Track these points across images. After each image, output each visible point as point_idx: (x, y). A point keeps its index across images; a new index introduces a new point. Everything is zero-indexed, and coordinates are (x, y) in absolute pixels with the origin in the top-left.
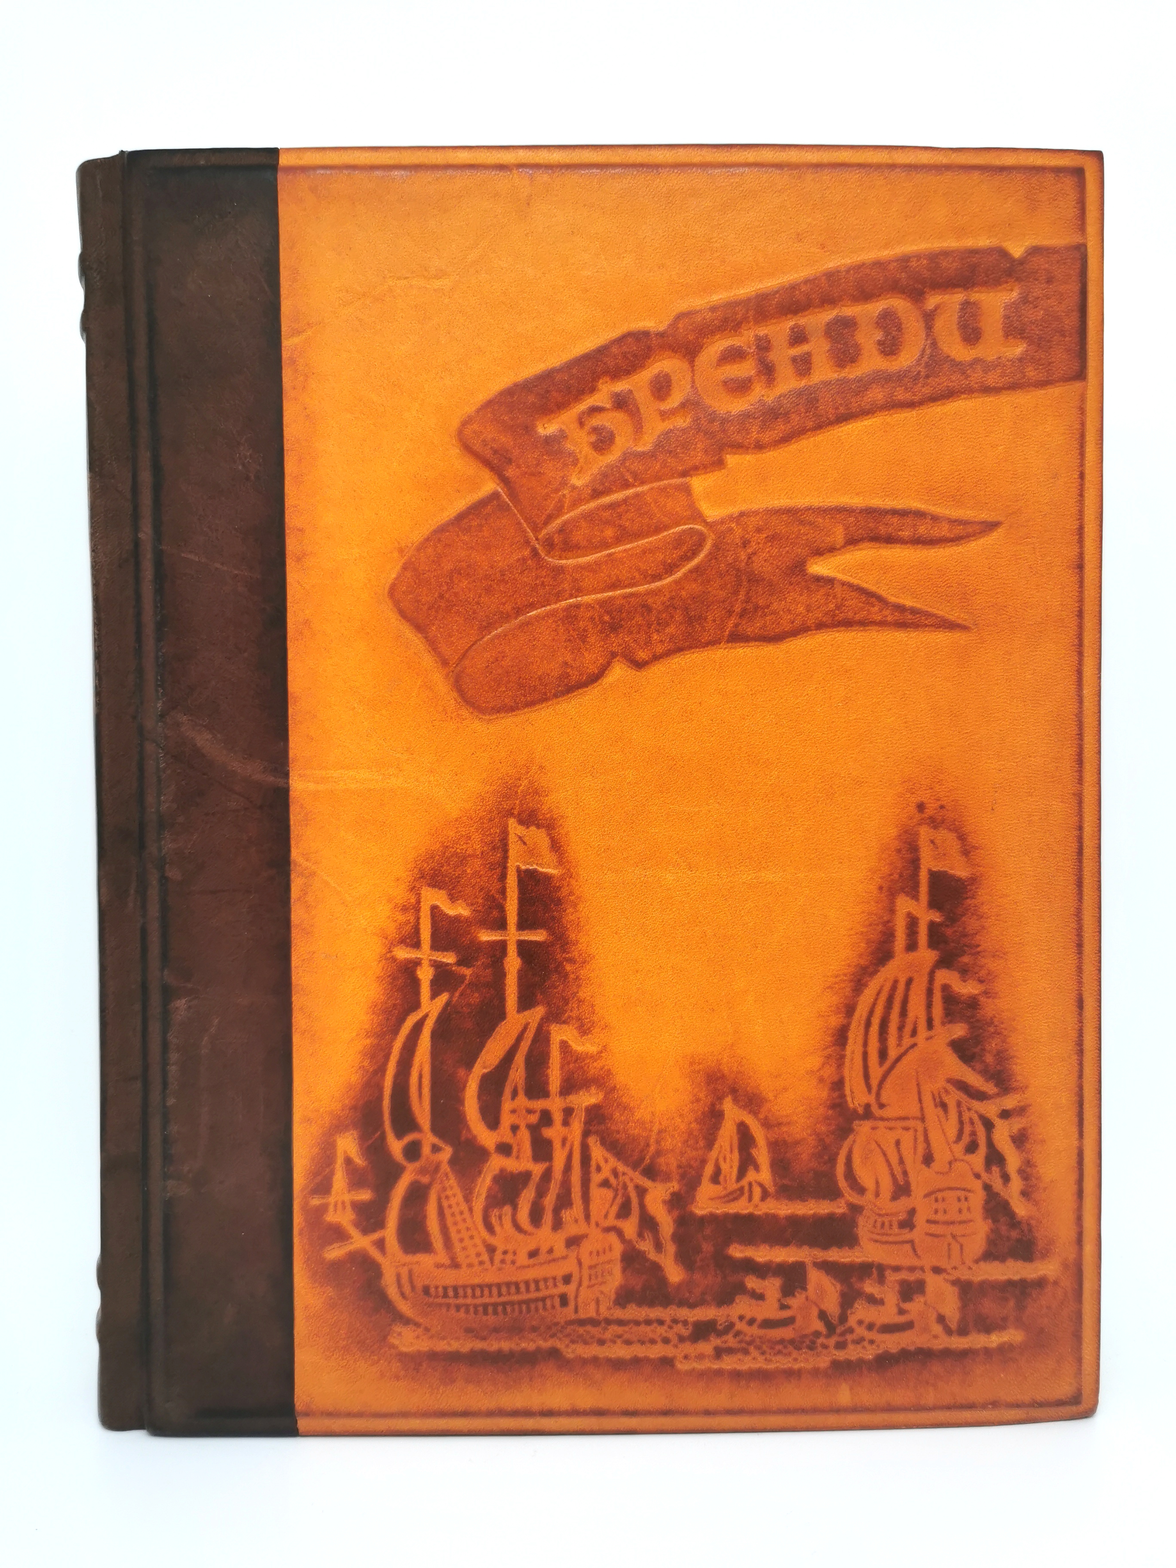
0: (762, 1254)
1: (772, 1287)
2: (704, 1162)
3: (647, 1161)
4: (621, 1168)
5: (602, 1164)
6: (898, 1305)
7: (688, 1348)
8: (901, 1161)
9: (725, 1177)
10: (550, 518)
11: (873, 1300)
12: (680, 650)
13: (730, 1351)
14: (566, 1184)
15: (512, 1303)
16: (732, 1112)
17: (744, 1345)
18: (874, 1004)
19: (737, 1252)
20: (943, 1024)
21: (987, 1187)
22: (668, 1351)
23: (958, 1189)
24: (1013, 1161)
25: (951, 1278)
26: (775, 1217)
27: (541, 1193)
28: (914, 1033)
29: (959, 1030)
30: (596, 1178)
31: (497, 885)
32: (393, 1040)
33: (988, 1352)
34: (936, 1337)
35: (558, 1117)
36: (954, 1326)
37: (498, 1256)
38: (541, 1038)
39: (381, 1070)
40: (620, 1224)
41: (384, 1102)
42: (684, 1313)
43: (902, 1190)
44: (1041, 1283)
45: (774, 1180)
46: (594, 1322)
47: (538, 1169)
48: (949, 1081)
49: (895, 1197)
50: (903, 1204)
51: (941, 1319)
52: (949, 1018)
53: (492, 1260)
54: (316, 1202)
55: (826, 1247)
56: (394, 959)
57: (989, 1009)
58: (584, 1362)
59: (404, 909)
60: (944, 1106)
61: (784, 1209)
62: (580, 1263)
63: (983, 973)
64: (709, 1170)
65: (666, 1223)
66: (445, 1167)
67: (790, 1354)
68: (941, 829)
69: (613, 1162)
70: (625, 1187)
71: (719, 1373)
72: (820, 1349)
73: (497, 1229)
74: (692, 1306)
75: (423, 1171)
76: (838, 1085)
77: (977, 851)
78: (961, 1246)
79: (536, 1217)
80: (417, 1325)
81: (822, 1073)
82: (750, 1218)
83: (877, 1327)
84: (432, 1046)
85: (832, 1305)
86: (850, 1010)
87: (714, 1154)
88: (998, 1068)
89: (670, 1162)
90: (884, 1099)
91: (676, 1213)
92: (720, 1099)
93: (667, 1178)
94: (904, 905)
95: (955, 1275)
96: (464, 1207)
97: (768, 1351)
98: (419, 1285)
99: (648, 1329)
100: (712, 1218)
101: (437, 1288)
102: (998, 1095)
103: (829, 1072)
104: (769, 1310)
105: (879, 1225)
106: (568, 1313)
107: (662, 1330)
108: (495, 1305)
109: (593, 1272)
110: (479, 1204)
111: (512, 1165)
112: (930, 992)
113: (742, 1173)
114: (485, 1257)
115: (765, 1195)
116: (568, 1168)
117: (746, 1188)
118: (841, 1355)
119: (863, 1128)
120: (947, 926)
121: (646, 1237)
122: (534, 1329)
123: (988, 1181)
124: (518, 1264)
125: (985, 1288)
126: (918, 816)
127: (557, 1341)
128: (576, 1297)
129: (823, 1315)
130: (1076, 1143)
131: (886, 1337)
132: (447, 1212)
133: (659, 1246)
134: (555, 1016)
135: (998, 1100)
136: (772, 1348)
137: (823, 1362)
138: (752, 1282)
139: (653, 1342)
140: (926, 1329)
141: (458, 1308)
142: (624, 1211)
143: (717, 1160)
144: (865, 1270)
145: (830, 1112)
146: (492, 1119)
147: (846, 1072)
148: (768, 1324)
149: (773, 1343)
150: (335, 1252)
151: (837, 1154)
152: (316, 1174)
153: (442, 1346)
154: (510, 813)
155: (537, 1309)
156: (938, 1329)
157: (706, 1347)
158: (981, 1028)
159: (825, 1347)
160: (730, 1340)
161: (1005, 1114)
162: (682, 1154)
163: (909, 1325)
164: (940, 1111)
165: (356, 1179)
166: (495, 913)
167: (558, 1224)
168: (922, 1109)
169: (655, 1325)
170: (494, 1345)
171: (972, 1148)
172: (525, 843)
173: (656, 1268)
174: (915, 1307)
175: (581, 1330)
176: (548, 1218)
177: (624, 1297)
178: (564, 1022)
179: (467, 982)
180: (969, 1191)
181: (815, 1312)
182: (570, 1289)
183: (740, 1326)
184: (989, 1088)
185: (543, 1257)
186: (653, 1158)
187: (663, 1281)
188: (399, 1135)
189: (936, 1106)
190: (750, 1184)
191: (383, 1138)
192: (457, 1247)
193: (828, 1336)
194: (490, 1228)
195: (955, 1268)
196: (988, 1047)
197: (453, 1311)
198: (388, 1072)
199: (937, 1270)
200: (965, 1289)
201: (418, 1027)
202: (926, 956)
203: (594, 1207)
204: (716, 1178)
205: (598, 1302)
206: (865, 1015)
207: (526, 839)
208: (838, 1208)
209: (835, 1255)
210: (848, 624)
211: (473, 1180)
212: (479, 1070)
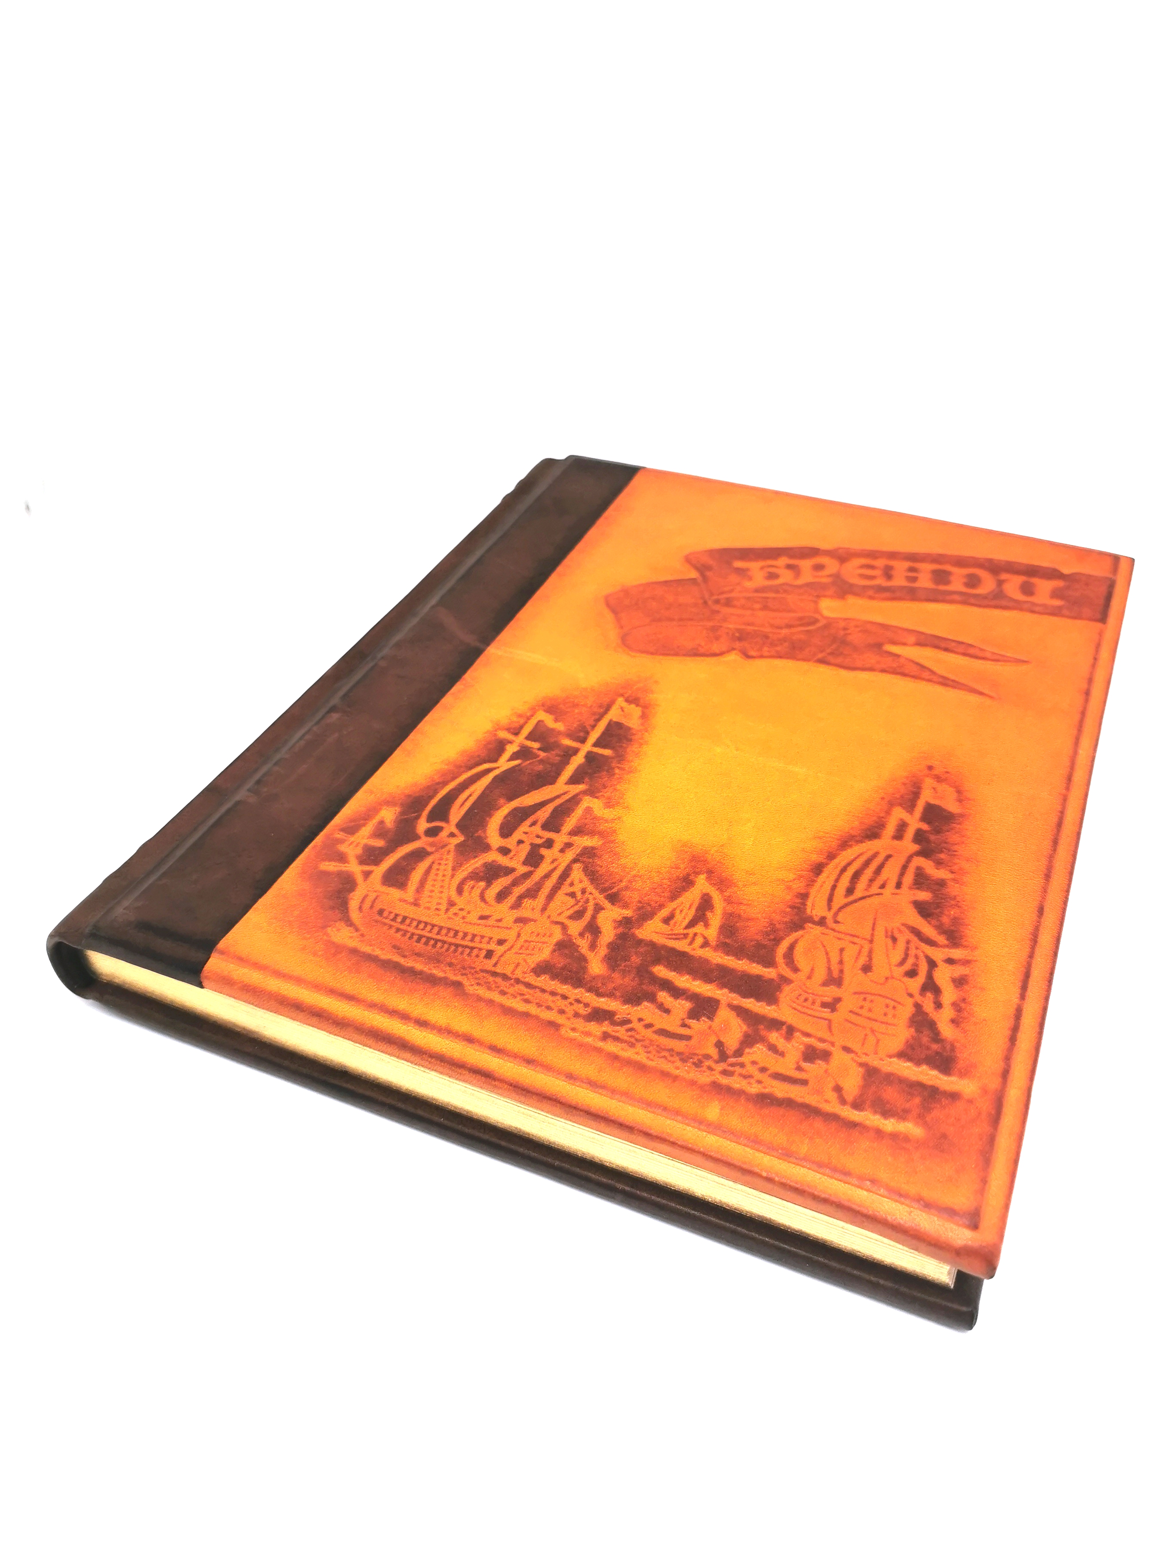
0: (683, 981)
1: (681, 1007)
2: (661, 906)
3: (615, 890)
4: (590, 888)
5: (576, 882)
6: (798, 1063)
7: (580, 1024)
8: (841, 962)
9: (676, 923)
10: (722, 593)
11: (773, 1048)
12: (781, 657)
13: (617, 1039)
14: (538, 886)
15: (444, 942)
16: (702, 884)
17: (633, 1040)
18: (853, 861)
19: (661, 971)
20: (910, 888)
21: (918, 1006)
22: (560, 1020)
23: (887, 998)
24: (949, 995)
25: (860, 1060)
26: (707, 961)
27: (515, 883)
28: (883, 886)
29: (924, 896)
30: (566, 889)
31: (592, 723)
32: (464, 772)
33: (879, 1133)
34: (827, 1101)
35: (558, 846)
36: (849, 1098)
37: (454, 910)
38: (575, 801)
39: (445, 783)
40: (568, 922)
41: (432, 801)
42: (589, 997)
43: (835, 980)
44: (954, 1096)
45: (718, 938)
46: (505, 977)
47: (522, 869)
48: (903, 925)
49: (825, 984)
50: (832, 992)
51: (838, 1089)
52: (917, 886)
53: (447, 910)
54: (340, 835)
55: (744, 996)
56: (495, 735)
57: (953, 889)
58: (479, 999)
59: (520, 716)
60: (894, 940)
61: (718, 958)
62: (519, 935)
63: (955, 868)
64: (664, 913)
65: (608, 933)
66: (452, 847)
67: (673, 1062)
68: (944, 783)
69: (586, 883)
70: (587, 901)
71: (599, 1050)
72: (704, 1068)
73: (466, 893)
74: (599, 995)
75: (432, 844)
76: (804, 896)
77: (969, 802)
78: (878, 1041)
79: (501, 896)
80: (357, 930)
81: (791, 884)
82: (683, 954)
83: (769, 1072)
84: (490, 783)
85: (732, 1041)
86: (831, 856)
87: (673, 905)
88: (952, 928)
89: (632, 897)
90: (840, 918)
91: (620, 930)
92: (697, 874)
93: (625, 906)
94: (899, 813)
95: (864, 1059)
96: (449, 872)
97: (654, 1053)
98: (378, 906)
99: (551, 998)
100: (652, 944)
101: (390, 913)
102: (947, 946)
103: (799, 886)
104: (671, 1023)
105: (802, 998)
106: (489, 964)
107: (561, 1003)
108: (429, 939)
109: (526, 945)
110: (461, 875)
111: (503, 861)
112: (905, 868)
113: (692, 924)
114: (443, 907)
115: (706, 944)
116: (547, 876)
117: (691, 935)
118: (724, 1080)
119: (813, 931)
120: (931, 834)
121: (586, 938)
122: (450, 965)
123: (920, 1002)
124: (467, 920)
125: (890, 1078)
126: (926, 772)
127: (466, 979)
128: (502, 956)
129: (719, 1045)
130: (1015, 1000)
131: (775, 1082)
132: (433, 872)
133: (593, 946)
134: (592, 793)
135: (947, 950)
136: (658, 1052)
137: (705, 1078)
138: (663, 996)
139: (549, 1008)
140: (819, 1092)
141: (398, 930)
142: (578, 915)
143: (674, 909)
144: (776, 1024)
145: (788, 910)
146: (506, 830)
147: (813, 892)
148: (663, 1032)
149: (660, 1049)
150: (331, 866)
151: (782, 939)
152: (352, 821)
153: (367, 949)
154: (622, 695)
155: (462, 953)
156: (832, 1096)
157: (595, 1028)
158: (944, 899)
159: (710, 1068)
160: (621, 1031)
161: (950, 961)
162: (646, 895)
163: (804, 1082)
164: (889, 941)
165: (380, 831)
166: (582, 734)
167: (517, 905)
168: (872, 935)
169: (558, 997)
170: (409, 963)
171: (912, 973)
172: (623, 711)
173: (583, 959)
174: (814, 1069)
175: (491, 979)
176: (511, 900)
177: (541, 969)
178: (597, 798)
179: (538, 759)
180: (899, 1003)
181: (713, 1040)
182: (501, 949)
183: (635, 1025)
184: (941, 939)
185: (491, 922)
186: (619, 890)
187: (584, 969)
188: (430, 819)
189: (886, 937)
190: (695, 934)
191: (418, 817)
192: (426, 893)
193: (717, 1062)
194: (460, 890)
195: (866, 1054)
196: (946, 912)
197: (393, 931)
198: (447, 787)
199: (847, 1049)
200: (871, 1073)
201: (489, 771)
202: (908, 845)
203: (552, 905)
204: (667, 920)
205: (518, 965)
206: (843, 864)
207: (625, 710)
208: (769, 973)
209: (750, 1004)
210: (904, 675)
211: (467, 860)
212: (515, 804)
